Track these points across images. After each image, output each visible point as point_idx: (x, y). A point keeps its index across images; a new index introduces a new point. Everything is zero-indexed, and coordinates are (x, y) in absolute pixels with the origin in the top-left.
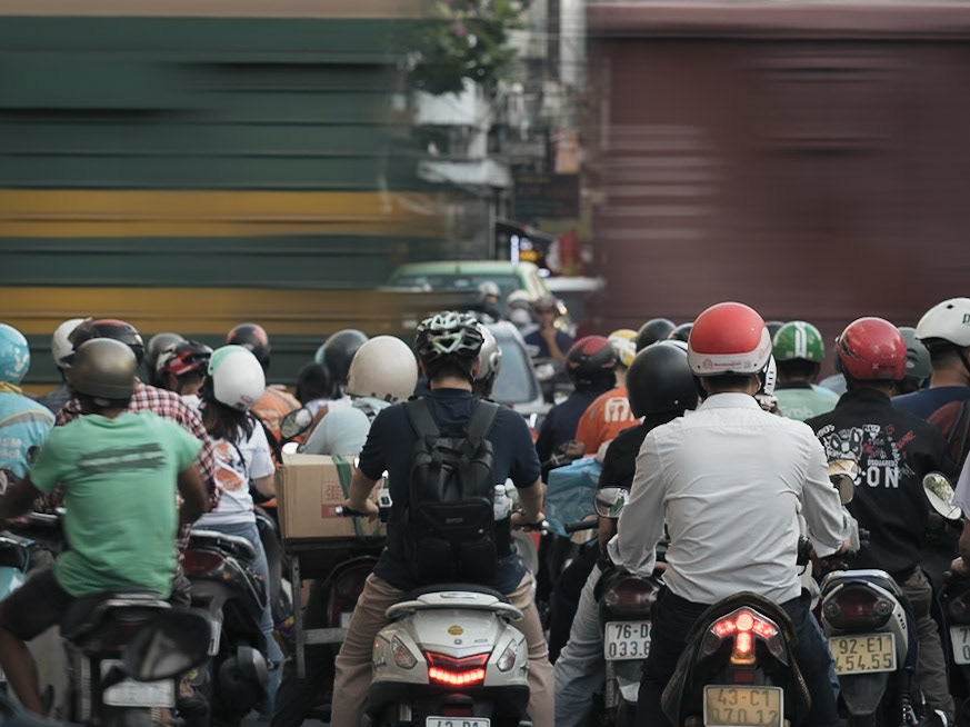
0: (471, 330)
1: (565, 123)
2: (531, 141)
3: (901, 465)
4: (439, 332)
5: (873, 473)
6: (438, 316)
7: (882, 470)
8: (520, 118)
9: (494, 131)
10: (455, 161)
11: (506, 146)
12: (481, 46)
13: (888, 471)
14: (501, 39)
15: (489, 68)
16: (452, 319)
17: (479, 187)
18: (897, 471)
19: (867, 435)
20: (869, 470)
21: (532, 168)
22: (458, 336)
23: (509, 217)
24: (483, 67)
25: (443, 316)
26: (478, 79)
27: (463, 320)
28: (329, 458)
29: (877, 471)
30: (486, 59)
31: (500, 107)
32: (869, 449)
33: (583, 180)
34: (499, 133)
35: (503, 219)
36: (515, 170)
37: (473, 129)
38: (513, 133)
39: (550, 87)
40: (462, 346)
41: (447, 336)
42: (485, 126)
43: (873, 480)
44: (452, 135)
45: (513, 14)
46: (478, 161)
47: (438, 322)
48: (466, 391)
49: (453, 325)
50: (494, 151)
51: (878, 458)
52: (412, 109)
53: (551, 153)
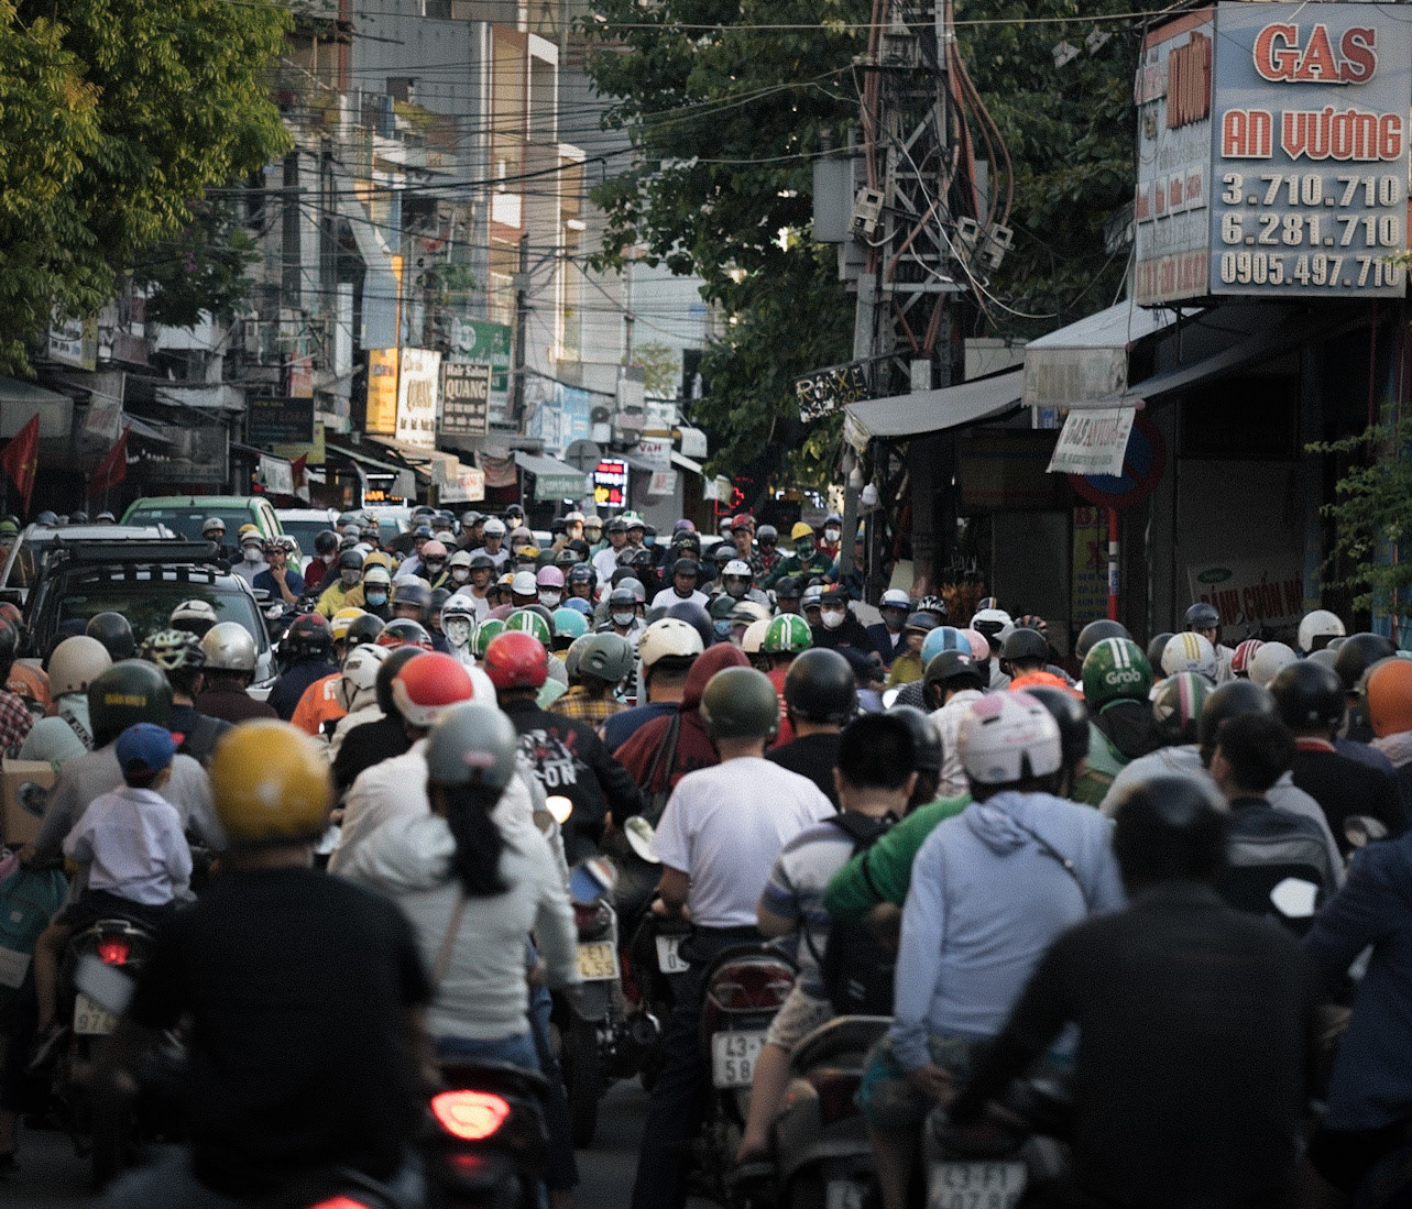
0: (193, 647)
1: (300, 348)
2: (266, 366)
3: (574, 761)
4: (162, 649)
5: (551, 774)
6: (162, 634)
7: (558, 768)
8: (256, 343)
9: (230, 356)
10: (192, 387)
11: (241, 372)
12: (217, 277)
13: (564, 769)
14: (238, 270)
15: (225, 298)
16: (175, 637)
17: (214, 411)
18: (571, 767)
19: (536, 740)
20: (547, 772)
21: (267, 392)
22: (181, 653)
23: (243, 441)
24: (219, 297)
25: (167, 633)
26: (213, 309)
27: (186, 637)
28: (48, 764)
29: (555, 771)
30: (222, 290)
31: (237, 334)
32: (542, 753)
33: (317, 404)
34: (236, 358)
35: (238, 443)
36: (250, 394)
37: (209, 355)
38: (249, 358)
39: (286, 314)
40: (185, 663)
41: (170, 653)
42: (222, 352)
43: (552, 779)
44: (190, 361)
45: (250, 245)
46: (215, 386)
47: (162, 639)
48: (188, 707)
49: (177, 641)
50: (230, 376)
51: (552, 759)
52: (150, 337)
53: (286, 377)
